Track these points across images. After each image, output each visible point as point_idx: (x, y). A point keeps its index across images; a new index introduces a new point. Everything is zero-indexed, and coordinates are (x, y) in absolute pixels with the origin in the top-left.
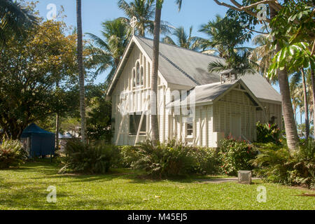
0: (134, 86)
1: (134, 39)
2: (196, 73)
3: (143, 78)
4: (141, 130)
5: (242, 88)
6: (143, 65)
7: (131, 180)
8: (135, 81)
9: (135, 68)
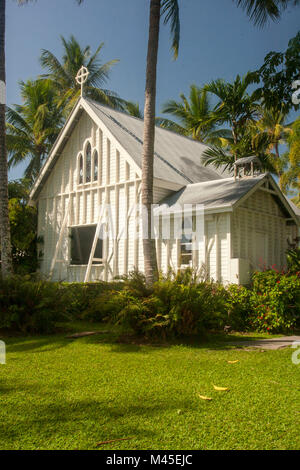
0: (81, 182)
1: (83, 103)
2: (182, 163)
3: (98, 169)
4: (95, 256)
5: (271, 188)
6: (97, 148)
7: (115, 347)
8: (83, 173)
9: (83, 152)
